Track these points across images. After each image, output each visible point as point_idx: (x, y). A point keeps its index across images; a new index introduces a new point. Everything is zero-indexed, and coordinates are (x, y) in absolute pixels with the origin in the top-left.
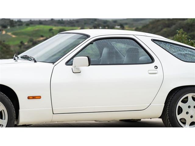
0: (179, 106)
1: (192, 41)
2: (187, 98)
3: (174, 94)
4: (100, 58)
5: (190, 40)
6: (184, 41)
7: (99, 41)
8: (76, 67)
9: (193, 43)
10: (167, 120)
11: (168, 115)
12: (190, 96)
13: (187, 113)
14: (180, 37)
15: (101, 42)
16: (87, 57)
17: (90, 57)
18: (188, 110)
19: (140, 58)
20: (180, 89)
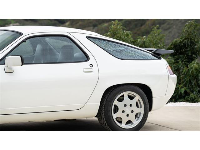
0: (115, 105)
1: (127, 32)
2: (123, 96)
3: (109, 93)
4: (34, 54)
5: (125, 31)
6: (119, 32)
7: (32, 39)
8: (9, 67)
9: (128, 34)
10: (103, 120)
11: (103, 114)
12: (126, 94)
13: (123, 112)
14: (116, 29)
15: (35, 39)
16: (20, 57)
17: (23, 57)
18: (124, 109)
19: (75, 55)
20: (115, 87)
